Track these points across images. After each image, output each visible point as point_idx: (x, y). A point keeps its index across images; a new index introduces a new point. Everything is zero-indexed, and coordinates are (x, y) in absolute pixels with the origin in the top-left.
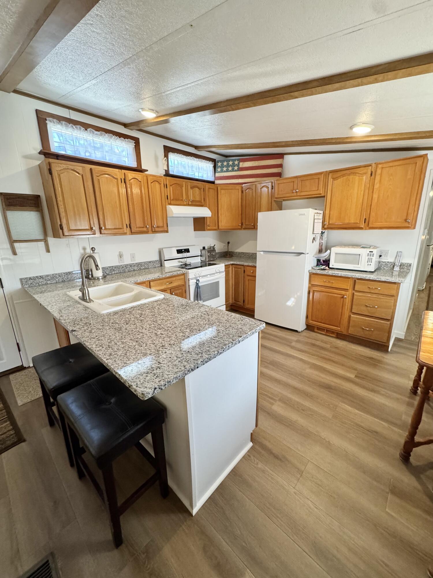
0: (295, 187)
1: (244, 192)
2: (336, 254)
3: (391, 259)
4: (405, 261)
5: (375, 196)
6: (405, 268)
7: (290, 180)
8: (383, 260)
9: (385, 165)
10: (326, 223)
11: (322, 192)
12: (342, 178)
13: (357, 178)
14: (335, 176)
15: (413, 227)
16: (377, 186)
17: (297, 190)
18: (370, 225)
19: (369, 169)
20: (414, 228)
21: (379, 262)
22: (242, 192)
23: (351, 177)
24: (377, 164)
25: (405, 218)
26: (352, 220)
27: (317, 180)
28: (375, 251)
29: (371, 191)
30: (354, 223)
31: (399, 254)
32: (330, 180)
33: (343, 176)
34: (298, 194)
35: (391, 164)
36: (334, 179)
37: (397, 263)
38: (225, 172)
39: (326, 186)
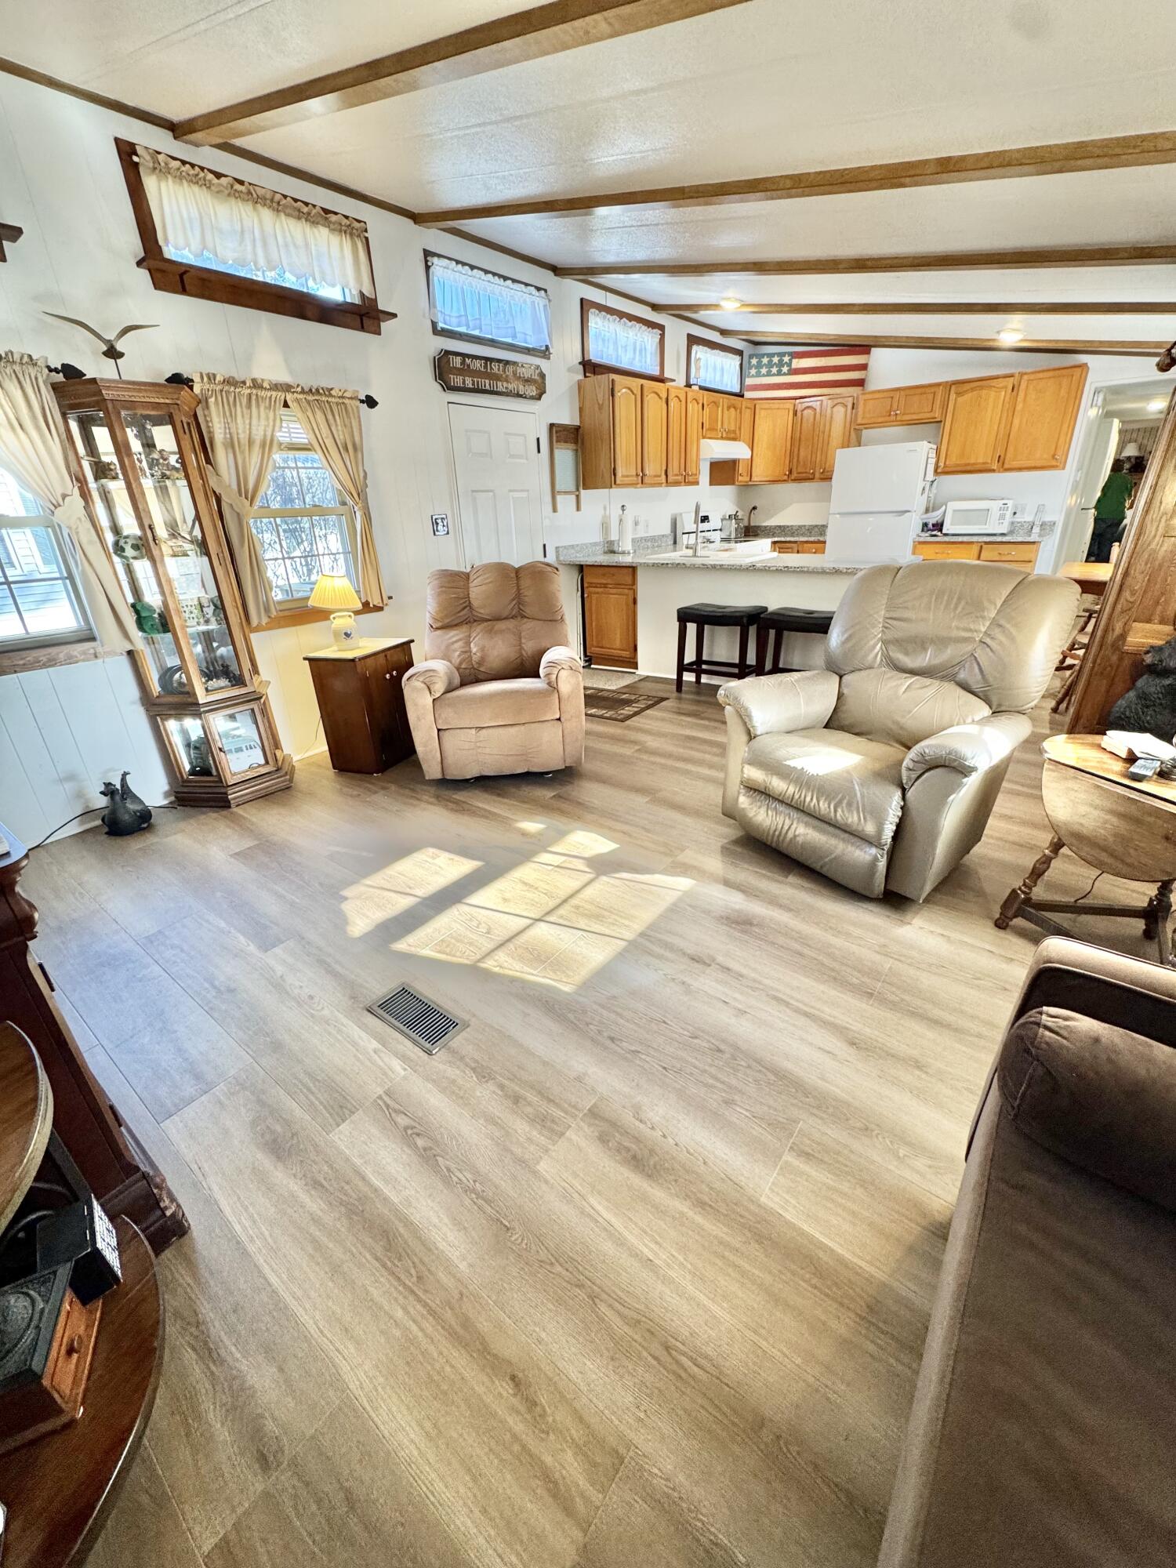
0: (895, 406)
1: (799, 414)
2: (954, 511)
3: (1029, 519)
4: (1048, 518)
5: (1016, 422)
6: (1047, 527)
7: (886, 394)
8: (1019, 520)
9: (1032, 377)
10: (941, 464)
11: (937, 415)
12: (970, 394)
13: (993, 394)
14: (960, 390)
15: (1061, 466)
16: (1019, 407)
17: (898, 412)
18: (1006, 466)
19: (1010, 382)
20: (1064, 468)
21: (1013, 523)
22: (795, 413)
23: (984, 392)
24: (1022, 374)
25: (1052, 453)
26: (980, 457)
27: (931, 397)
28: (1010, 503)
29: (1010, 414)
30: (984, 463)
31: (1040, 509)
32: (953, 396)
33: (973, 389)
34: (899, 418)
35: (1041, 375)
36: (959, 394)
37: (1037, 523)
38: (764, 375)
39: (945, 407)
